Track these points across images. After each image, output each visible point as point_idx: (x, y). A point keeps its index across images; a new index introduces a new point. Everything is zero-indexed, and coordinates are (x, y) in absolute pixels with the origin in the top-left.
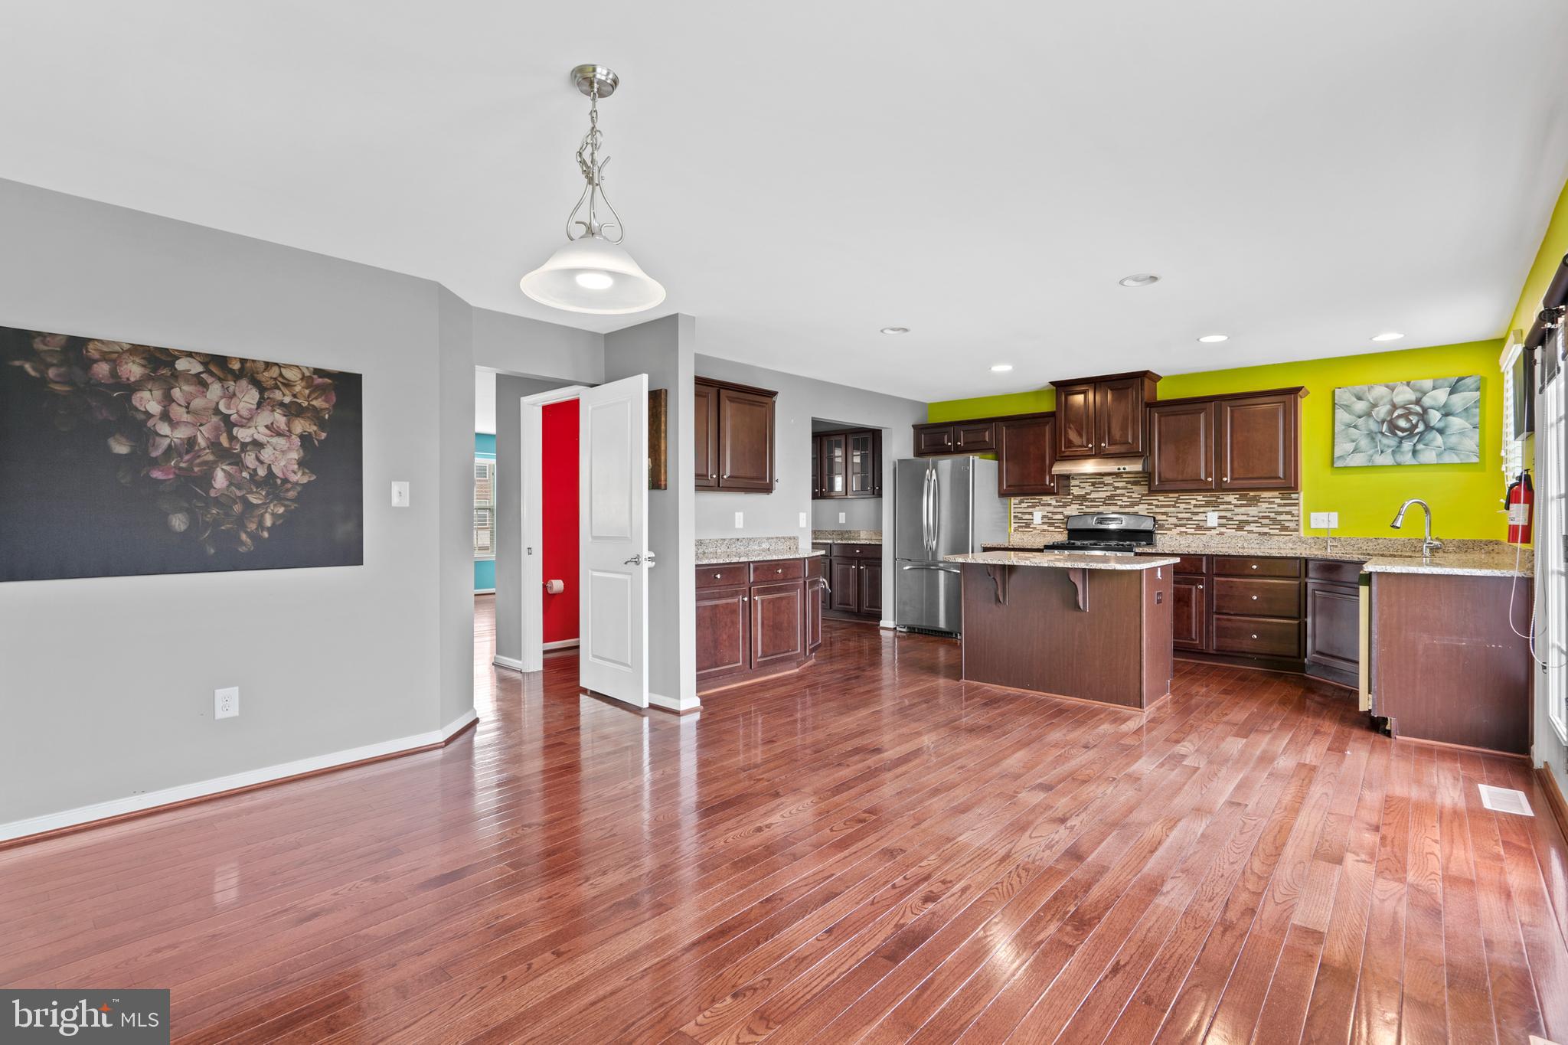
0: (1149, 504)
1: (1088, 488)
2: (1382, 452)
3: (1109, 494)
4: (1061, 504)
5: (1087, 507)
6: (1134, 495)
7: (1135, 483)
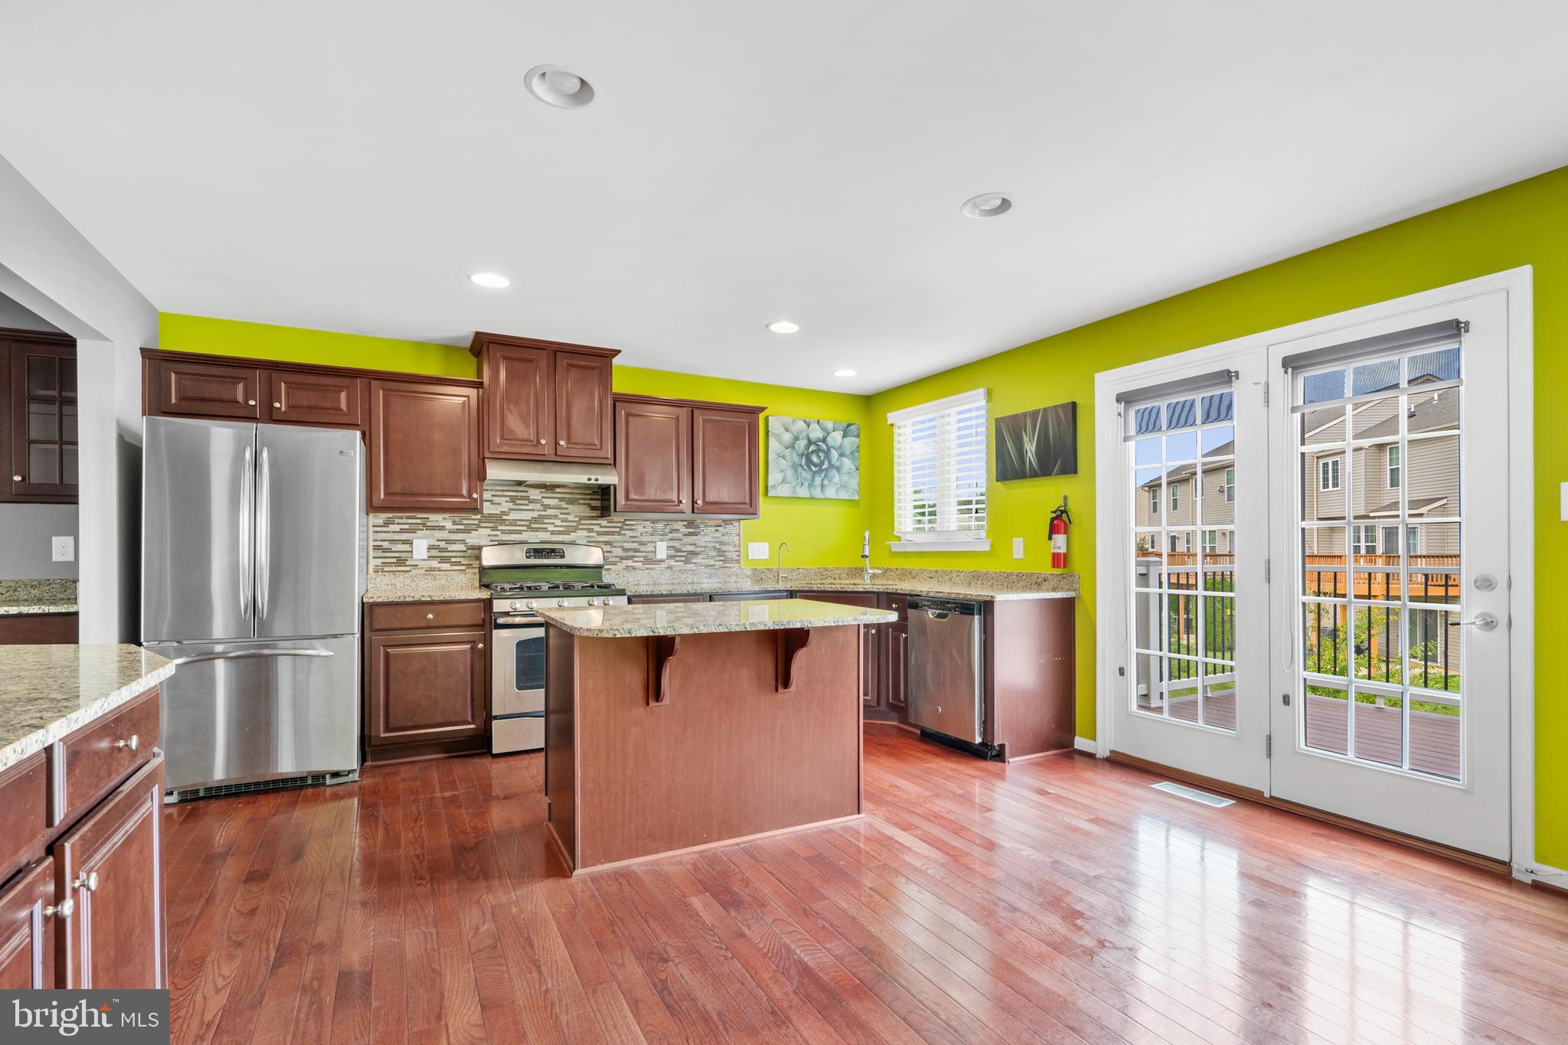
0: (590, 530)
1: (506, 506)
2: (802, 484)
3: (535, 514)
4: (462, 527)
5: (503, 532)
6: (570, 518)
7: (571, 502)
